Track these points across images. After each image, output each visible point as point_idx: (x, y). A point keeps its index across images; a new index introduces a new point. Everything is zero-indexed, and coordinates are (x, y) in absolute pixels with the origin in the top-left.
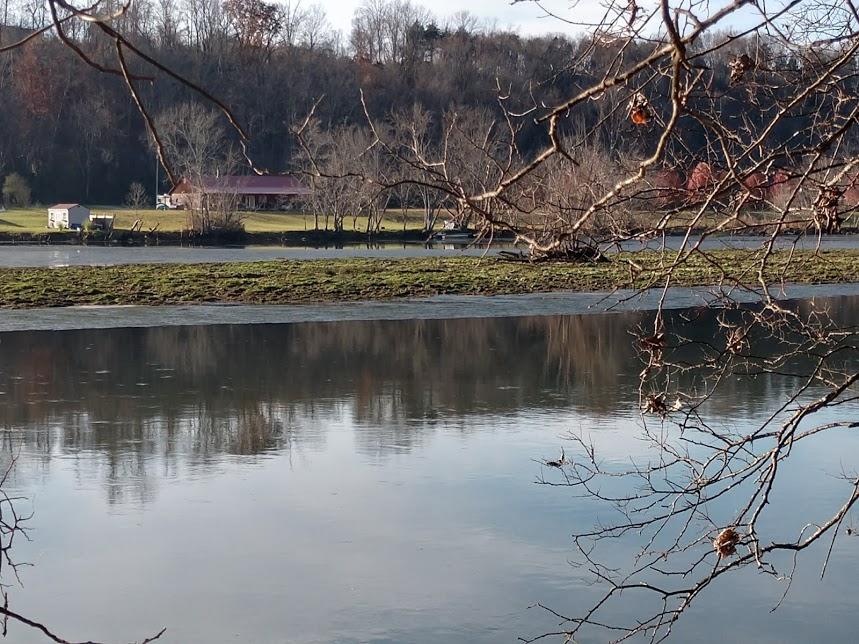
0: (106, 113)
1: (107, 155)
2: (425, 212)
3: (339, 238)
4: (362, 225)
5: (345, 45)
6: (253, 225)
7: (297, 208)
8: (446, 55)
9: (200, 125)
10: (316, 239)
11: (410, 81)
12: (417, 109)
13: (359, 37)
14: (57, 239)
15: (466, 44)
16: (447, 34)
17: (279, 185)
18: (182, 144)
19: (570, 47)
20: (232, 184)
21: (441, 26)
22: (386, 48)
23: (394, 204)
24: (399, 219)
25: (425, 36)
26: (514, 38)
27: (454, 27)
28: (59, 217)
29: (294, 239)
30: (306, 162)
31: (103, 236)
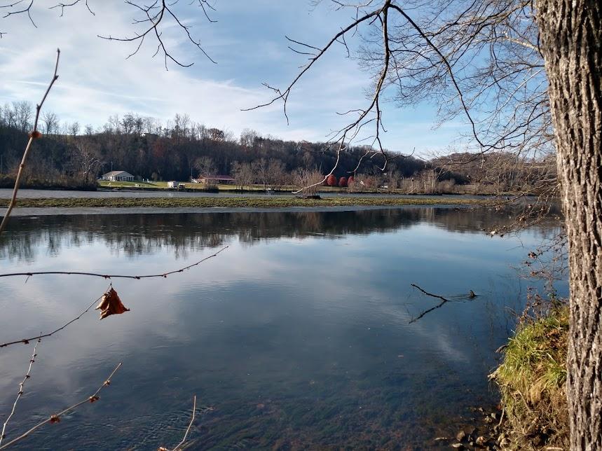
0: (178, 158)
1: (178, 168)
2: (264, 185)
3: (242, 191)
4: (248, 188)
5: (238, 141)
6: (221, 187)
7: (231, 183)
8: (265, 145)
9: (207, 162)
10: (236, 191)
11: (256, 152)
12: (262, 159)
13: (242, 140)
14: (171, 190)
15: (270, 143)
16: (264, 139)
17: (227, 178)
18: (203, 167)
19: (295, 144)
20: (216, 177)
21: (263, 138)
22: (249, 143)
23: (256, 183)
24: (257, 187)
25: (259, 140)
26: (281, 141)
27: (266, 138)
28: (171, 184)
29: (231, 191)
30: (234, 172)
31: (182, 189)
